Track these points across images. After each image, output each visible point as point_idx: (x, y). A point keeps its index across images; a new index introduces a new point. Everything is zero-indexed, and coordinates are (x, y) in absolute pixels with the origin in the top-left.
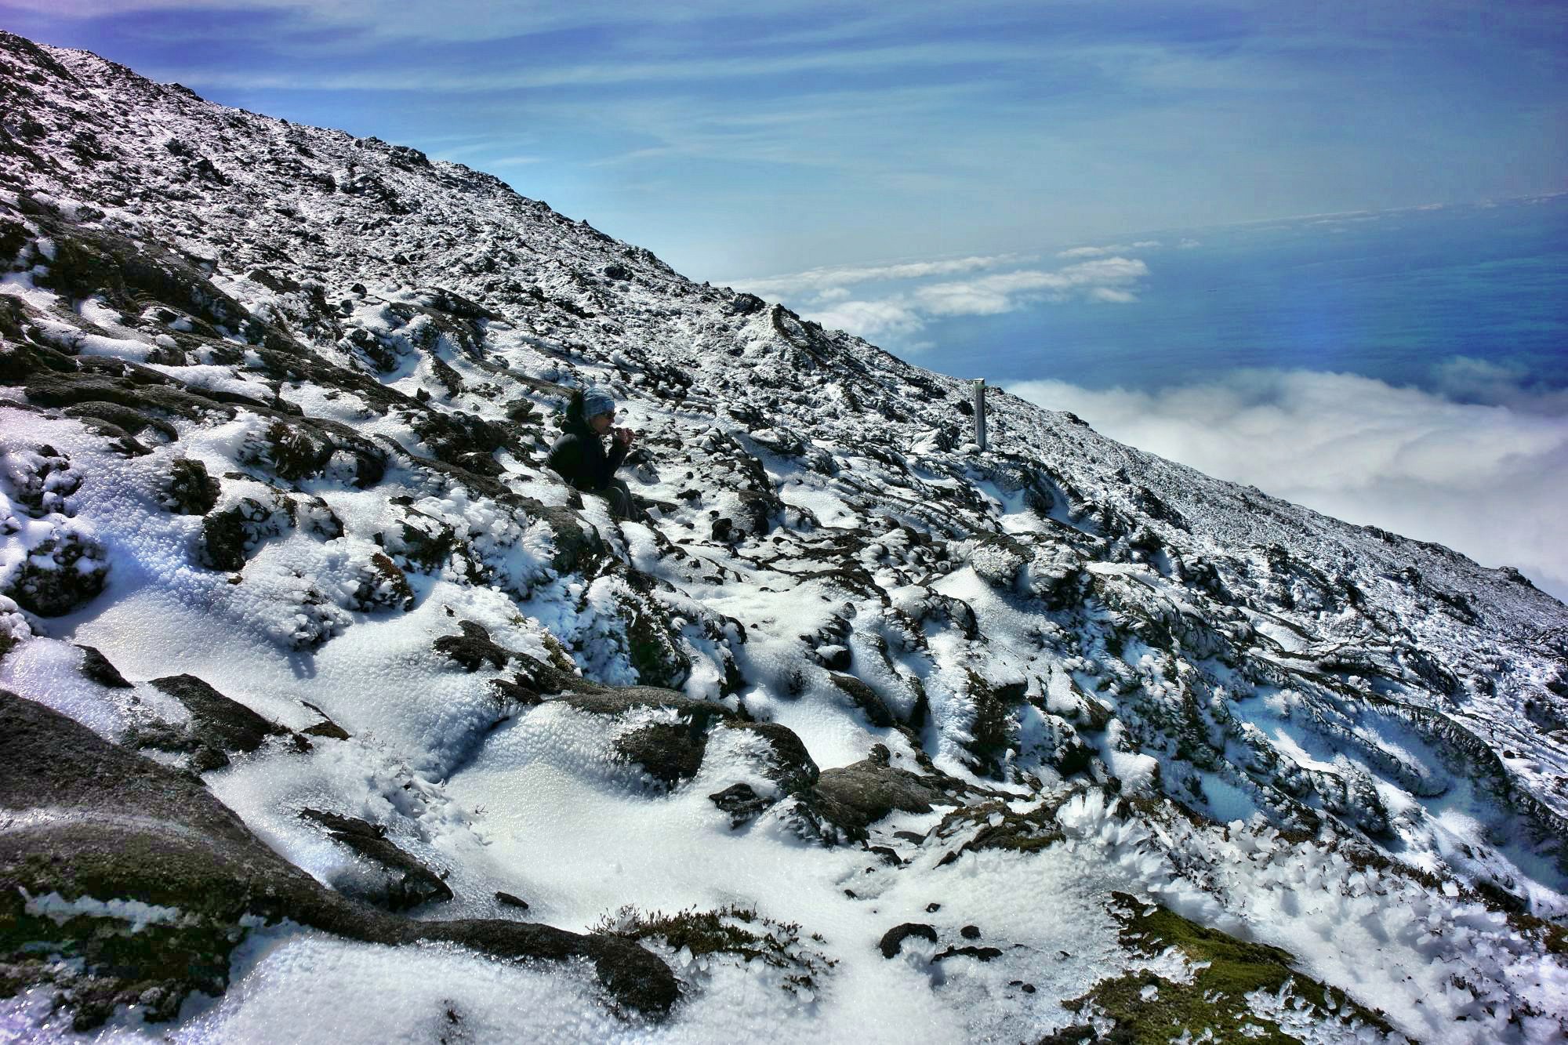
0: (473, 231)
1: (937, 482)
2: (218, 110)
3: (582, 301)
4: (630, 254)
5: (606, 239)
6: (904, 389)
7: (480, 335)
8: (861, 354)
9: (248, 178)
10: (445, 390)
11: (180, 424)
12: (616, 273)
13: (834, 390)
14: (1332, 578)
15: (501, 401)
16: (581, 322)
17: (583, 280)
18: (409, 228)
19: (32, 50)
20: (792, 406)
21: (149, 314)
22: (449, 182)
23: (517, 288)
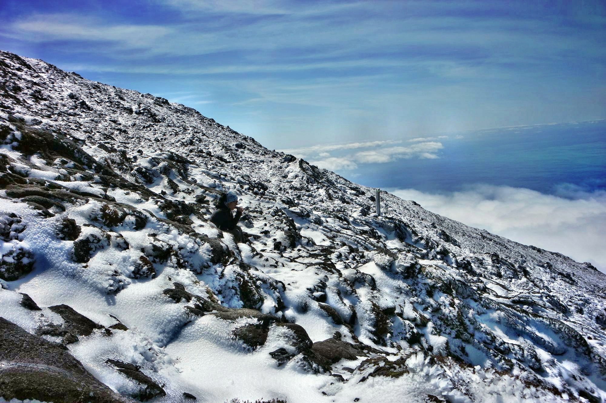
0: (185, 129)
1: (361, 228)
2: (89, 82)
3: (226, 157)
4: (245, 139)
5: (236, 133)
6: (349, 191)
7: (186, 170)
8: (333, 178)
9: (99, 108)
10: (172, 191)
11: (67, 205)
12: (239, 146)
13: (322, 192)
15: (193, 195)
16: (226, 165)
17: (227, 149)
18: (161, 128)
19: (18, 58)
20: (306, 197)
21: (57, 161)
22: (177, 111)
23: (201, 151)
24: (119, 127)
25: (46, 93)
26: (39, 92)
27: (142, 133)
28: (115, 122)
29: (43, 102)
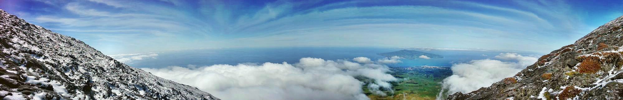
0: (80, 48)
1: (132, 87)
2: (53, 33)
3: (91, 58)
4: (98, 51)
5: (95, 50)
6: (129, 70)
7: (77, 67)
8: (124, 66)
9: (55, 41)
10: (72, 74)
11: (35, 93)
12: (96, 54)
13: (121, 70)
14: (178, 91)
15: (79, 76)
16: (91, 60)
17: (92, 55)
18: (72, 48)
19: (35, 26)
20: (115, 72)
21: (37, 70)
22: (78, 42)
23: (84, 56)
24: (60, 47)
25: (41, 36)
26: (39, 36)
27: (67, 49)
28: (59, 45)
29: (40, 39)
